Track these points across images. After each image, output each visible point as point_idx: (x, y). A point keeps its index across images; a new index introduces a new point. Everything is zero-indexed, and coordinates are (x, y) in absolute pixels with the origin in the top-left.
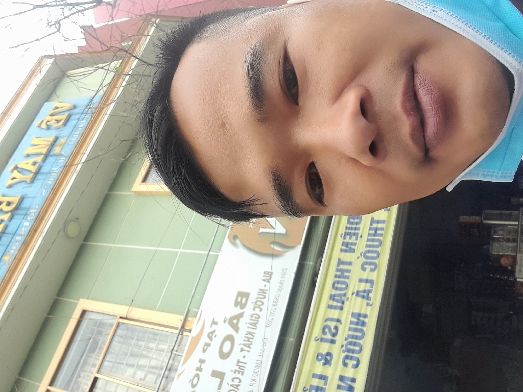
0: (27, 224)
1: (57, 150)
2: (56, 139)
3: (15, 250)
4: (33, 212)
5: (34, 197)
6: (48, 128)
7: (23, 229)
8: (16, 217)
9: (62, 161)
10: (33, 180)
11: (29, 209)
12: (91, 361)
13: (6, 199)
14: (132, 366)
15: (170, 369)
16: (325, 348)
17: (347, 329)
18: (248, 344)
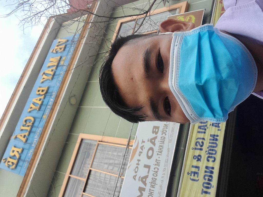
0: (52, 100)
1: (62, 63)
2: (61, 58)
3: (48, 113)
4: (54, 94)
5: (54, 87)
6: (57, 52)
7: (51, 102)
8: (46, 97)
9: (65, 68)
10: (52, 78)
11: (52, 92)
12: (88, 162)
13: (41, 89)
14: (107, 164)
15: (125, 164)
16: (197, 153)
17: (208, 143)
18: (161, 152)
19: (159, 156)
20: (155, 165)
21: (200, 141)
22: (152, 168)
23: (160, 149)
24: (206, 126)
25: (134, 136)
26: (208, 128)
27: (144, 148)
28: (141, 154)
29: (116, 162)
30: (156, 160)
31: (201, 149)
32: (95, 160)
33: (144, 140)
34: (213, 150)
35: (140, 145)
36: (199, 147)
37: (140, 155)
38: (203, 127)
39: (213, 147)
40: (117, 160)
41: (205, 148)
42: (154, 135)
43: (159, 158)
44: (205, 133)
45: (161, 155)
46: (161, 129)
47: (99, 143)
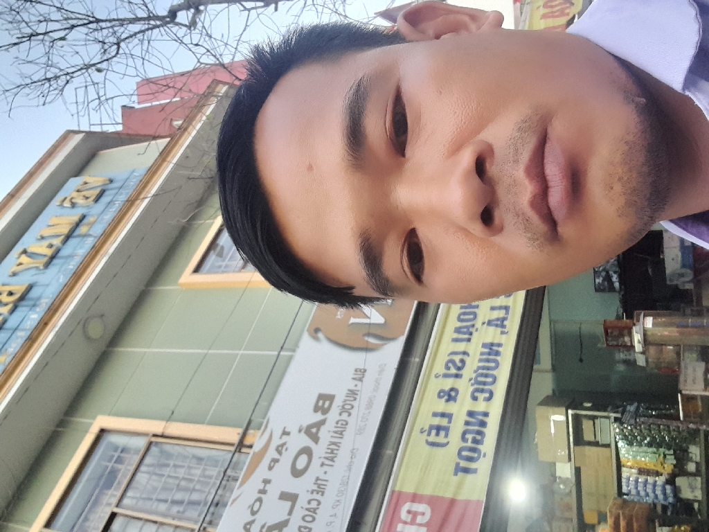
0: (34, 317)
1: (83, 229)
2: (83, 217)
3: (15, 348)
4: (45, 303)
5: (48, 285)
6: (73, 205)
7: (29, 323)
8: (19, 309)
9: (90, 242)
10: (47, 265)
11: (39, 299)
13: (8, 288)
14: (166, 501)
15: (217, 504)
16: (448, 384)
17: (477, 360)
18: (331, 456)
19: (325, 468)
20: (312, 493)
21: (457, 358)
22: (302, 502)
23: (329, 451)
24: (473, 326)
25: (261, 420)
26: (477, 330)
27: (286, 449)
28: (277, 464)
29: (195, 497)
30: (318, 479)
31: (457, 376)
32: (130, 494)
33: (287, 430)
34: (486, 376)
35: (276, 442)
36: (453, 371)
37: (270, 468)
38: (465, 330)
39: (488, 368)
40: (198, 490)
41: (468, 372)
42: (319, 417)
43: (325, 473)
44: (469, 340)
45: (332, 466)
46: (338, 402)
47: (154, 439)
